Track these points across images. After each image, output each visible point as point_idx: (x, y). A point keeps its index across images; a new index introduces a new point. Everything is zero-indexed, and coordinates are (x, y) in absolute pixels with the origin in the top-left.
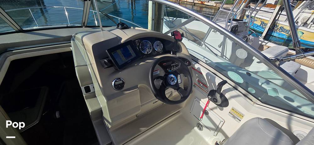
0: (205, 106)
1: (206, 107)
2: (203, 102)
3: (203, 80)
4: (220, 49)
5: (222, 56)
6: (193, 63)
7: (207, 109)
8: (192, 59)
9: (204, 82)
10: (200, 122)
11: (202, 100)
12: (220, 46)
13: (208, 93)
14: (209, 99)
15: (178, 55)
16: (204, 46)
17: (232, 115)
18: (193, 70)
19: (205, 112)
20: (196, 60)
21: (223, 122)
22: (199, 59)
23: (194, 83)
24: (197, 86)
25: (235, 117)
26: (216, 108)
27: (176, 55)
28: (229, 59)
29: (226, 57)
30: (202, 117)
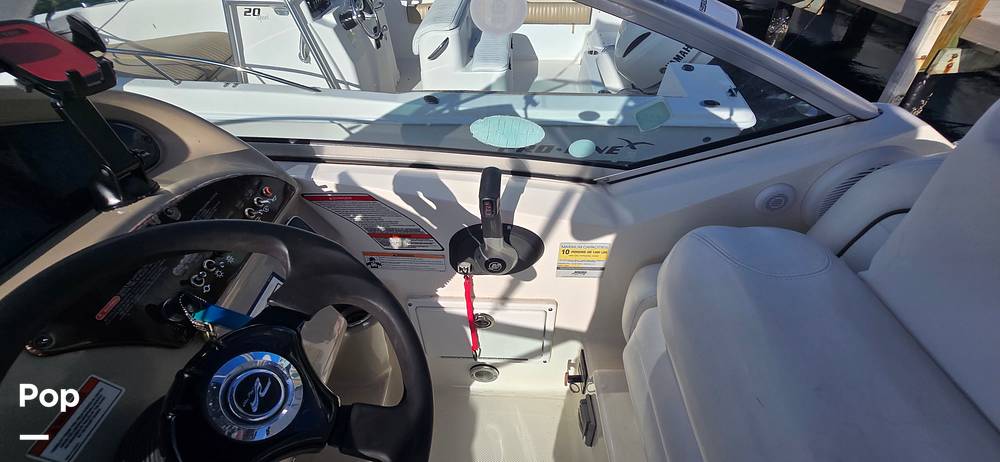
0: (464, 303)
1: (470, 307)
2: (451, 295)
3: (393, 219)
4: (313, 66)
5: (334, 84)
6: (295, 172)
7: (479, 308)
8: (275, 158)
9: (404, 224)
10: (479, 360)
11: (440, 292)
12: (307, 56)
13: (447, 252)
14: (465, 275)
15: (172, 183)
16: (252, 78)
17: (571, 268)
18: (320, 208)
19: (478, 322)
20: (303, 153)
21: (554, 310)
22: (308, 141)
23: (365, 254)
24: (386, 259)
25: (582, 268)
26: (512, 287)
27: (153, 190)
28: (357, 84)
29: (348, 84)
30: (476, 344)
